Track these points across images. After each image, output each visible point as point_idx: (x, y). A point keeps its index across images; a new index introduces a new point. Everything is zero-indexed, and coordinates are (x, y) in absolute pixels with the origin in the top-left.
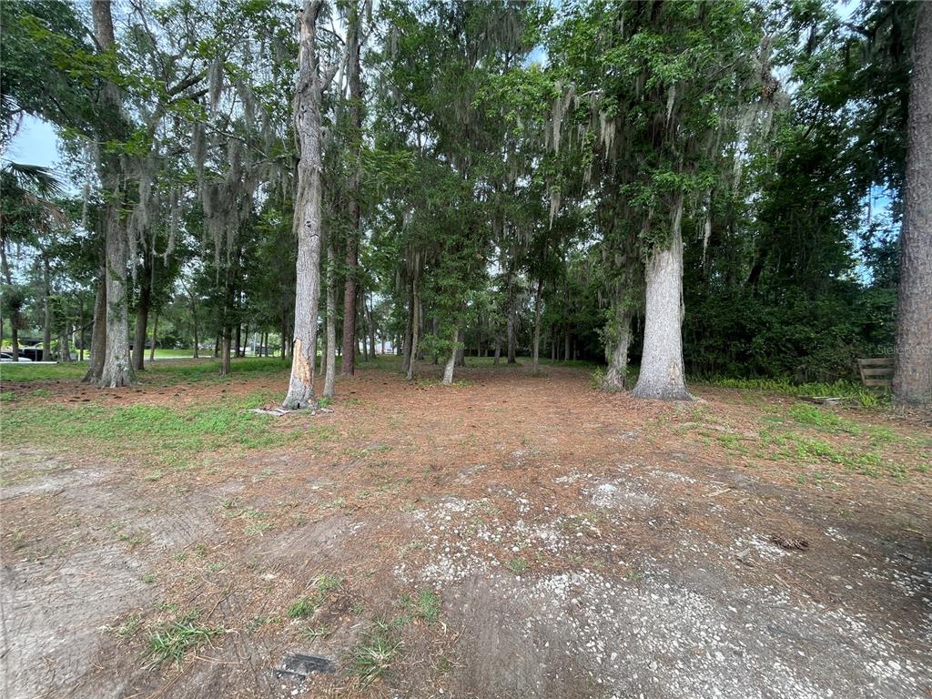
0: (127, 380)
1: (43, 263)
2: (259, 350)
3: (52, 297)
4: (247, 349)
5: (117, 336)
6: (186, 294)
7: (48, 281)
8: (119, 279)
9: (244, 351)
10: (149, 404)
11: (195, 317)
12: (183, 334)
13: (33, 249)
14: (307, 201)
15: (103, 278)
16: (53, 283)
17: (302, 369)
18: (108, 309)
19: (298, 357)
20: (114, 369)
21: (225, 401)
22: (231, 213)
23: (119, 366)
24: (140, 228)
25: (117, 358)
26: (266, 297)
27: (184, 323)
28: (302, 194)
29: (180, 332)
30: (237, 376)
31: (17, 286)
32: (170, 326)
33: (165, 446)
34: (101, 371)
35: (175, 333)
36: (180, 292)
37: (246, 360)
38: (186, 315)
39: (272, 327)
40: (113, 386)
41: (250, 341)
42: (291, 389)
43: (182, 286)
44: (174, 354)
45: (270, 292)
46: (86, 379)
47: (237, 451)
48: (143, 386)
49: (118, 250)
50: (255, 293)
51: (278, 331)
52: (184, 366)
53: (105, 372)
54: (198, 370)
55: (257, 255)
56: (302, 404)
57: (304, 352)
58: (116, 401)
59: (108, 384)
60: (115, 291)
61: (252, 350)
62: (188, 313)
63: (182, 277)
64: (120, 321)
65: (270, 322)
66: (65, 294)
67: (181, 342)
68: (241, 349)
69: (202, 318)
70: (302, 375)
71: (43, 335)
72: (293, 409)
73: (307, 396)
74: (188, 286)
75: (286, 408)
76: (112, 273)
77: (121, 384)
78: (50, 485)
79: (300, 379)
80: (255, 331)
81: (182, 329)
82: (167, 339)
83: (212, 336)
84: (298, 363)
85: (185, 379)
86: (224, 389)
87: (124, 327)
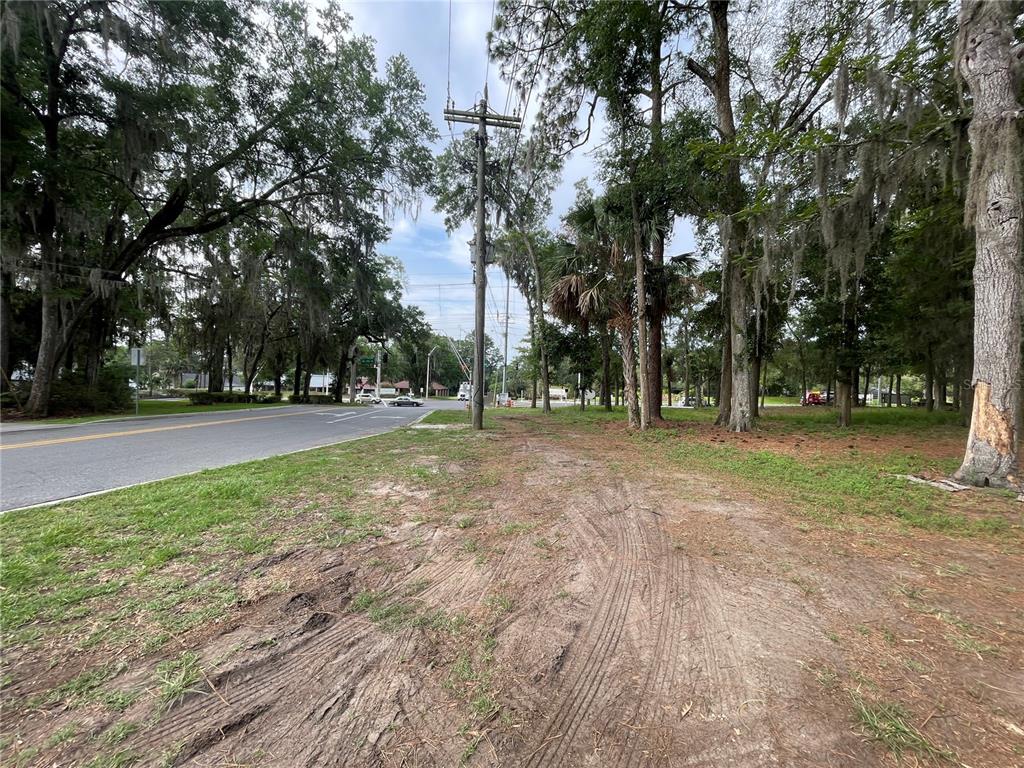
0: (749, 426)
1: (683, 328)
2: (887, 398)
3: (690, 354)
4: (868, 396)
5: (740, 384)
6: (793, 338)
7: (687, 343)
8: (740, 332)
9: (865, 398)
10: (773, 450)
11: (802, 361)
12: (790, 380)
13: (678, 318)
14: (990, 174)
15: (729, 333)
16: (690, 344)
17: (992, 427)
18: (733, 360)
19: (982, 409)
20: (739, 415)
21: (857, 459)
22: (860, 234)
23: (743, 412)
24: (763, 280)
25: (741, 405)
26: (900, 327)
27: (792, 368)
28: (979, 167)
29: (787, 378)
30: (862, 430)
31: (670, 349)
32: (777, 373)
33: (803, 498)
34: (728, 417)
35: (781, 380)
36: (787, 336)
37: (868, 410)
38: (793, 360)
39: (909, 367)
40: (738, 430)
41: (871, 387)
42: (969, 455)
43: (789, 331)
44: (780, 401)
45: (906, 320)
46: (717, 423)
47: (893, 526)
48: (763, 433)
49: (739, 306)
50: (883, 324)
51: (917, 372)
52: (794, 415)
53: (732, 417)
54: (811, 420)
55: (884, 275)
56: (993, 480)
57: (996, 401)
58: (745, 445)
59: (734, 429)
60: (738, 343)
61: (875, 397)
62: (795, 358)
63: (791, 320)
64: (742, 370)
65: (906, 361)
66: (697, 350)
67: (788, 389)
68: (861, 396)
69: (811, 362)
70: (993, 437)
71: (684, 384)
72: (976, 484)
73: (1004, 468)
74: (794, 329)
75: (962, 481)
76: (736, 327)
77: (744, 429)
78: (720, 509)
79: (989, 442)
80: (881, 373)
81: (789, 376)
82: (774, 386)
83: (822, 382)
84: (983, 417)
85: (800, 429)
86: (851, 444)
87: (745, 376)
